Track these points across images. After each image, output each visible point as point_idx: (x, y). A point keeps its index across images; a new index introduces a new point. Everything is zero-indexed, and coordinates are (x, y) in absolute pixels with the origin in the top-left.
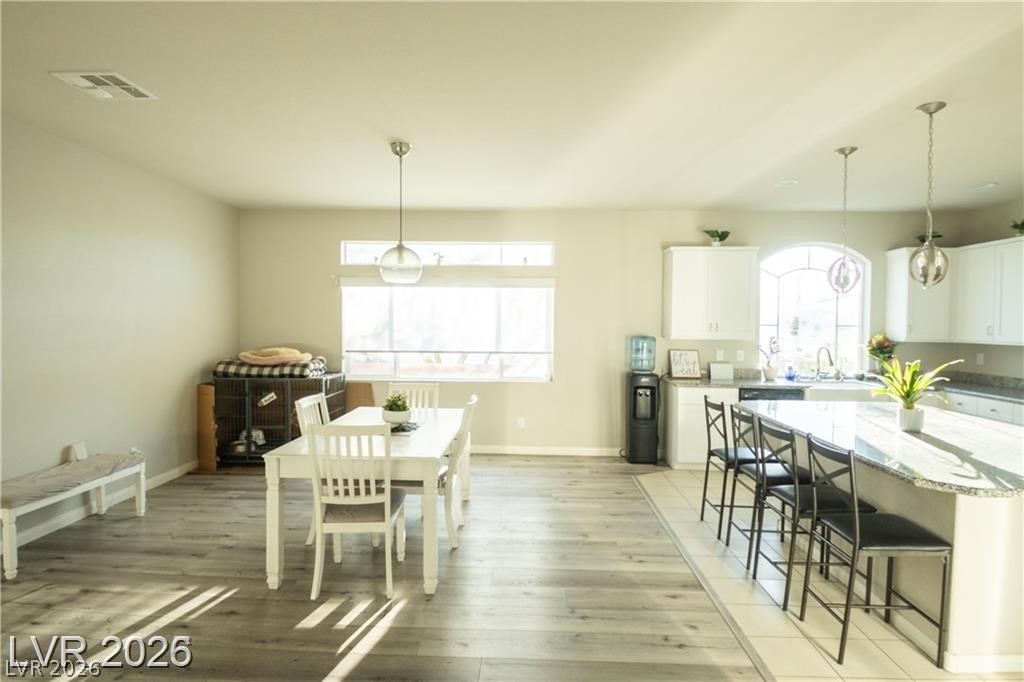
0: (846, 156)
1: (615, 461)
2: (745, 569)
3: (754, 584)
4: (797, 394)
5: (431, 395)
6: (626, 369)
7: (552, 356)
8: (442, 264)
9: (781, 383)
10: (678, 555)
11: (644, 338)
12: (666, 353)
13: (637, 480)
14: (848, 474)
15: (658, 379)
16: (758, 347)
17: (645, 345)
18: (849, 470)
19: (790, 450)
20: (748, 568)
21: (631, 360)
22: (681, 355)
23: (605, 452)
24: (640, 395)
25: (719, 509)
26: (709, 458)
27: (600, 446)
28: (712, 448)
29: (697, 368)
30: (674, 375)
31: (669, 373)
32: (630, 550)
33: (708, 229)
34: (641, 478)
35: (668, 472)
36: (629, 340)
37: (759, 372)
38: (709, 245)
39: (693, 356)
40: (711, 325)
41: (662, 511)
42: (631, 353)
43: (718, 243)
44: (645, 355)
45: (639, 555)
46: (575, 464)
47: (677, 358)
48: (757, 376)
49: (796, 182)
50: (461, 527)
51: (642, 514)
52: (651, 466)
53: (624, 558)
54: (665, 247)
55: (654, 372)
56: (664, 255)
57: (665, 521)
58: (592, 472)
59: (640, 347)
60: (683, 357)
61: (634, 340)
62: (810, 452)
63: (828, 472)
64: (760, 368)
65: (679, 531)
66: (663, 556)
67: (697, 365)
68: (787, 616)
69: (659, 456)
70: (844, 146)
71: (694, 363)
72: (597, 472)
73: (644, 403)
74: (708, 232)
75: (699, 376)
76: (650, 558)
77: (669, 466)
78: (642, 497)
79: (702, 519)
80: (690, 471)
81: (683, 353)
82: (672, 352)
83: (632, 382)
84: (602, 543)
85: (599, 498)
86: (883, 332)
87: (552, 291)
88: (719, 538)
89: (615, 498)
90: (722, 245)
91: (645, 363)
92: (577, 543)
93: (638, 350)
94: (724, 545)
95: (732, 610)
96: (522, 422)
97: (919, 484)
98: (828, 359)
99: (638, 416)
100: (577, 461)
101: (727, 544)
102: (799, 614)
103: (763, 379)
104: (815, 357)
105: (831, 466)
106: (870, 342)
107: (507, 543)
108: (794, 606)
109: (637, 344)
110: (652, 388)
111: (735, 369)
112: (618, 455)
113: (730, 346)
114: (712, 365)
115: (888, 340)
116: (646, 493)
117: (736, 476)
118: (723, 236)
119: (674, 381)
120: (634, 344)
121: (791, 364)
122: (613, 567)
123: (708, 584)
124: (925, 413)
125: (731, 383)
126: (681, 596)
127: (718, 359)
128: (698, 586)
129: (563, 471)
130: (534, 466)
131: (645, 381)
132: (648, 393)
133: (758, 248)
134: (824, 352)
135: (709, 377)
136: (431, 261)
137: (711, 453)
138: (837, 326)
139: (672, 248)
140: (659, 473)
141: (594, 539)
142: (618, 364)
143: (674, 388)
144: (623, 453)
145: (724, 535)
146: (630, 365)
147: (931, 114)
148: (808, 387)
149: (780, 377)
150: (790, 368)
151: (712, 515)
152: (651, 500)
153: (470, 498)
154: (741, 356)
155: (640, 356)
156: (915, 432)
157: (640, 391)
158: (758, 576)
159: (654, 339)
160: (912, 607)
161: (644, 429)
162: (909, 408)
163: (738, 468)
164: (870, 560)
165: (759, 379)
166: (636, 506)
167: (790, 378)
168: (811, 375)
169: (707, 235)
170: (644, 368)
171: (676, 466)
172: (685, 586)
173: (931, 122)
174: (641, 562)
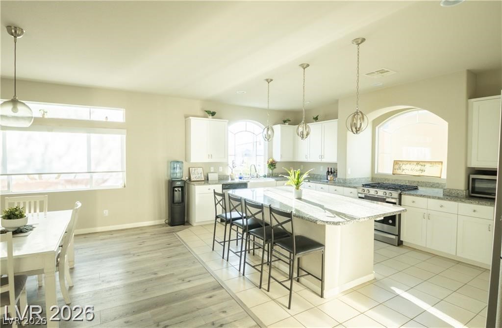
0: (269, 83)
1: (163, 226)
2: (238, 272)
3: (244, 278)
4: (244, 185)
5: (42, 203)
6: (168, 178)
7: (125, 173)
8: (46, 117)
9: (237, 181)
10: (207, 272)
11: (178, 162)
12: (188, 170)
13: (177, 235)
14: (291, 222)
15: (184, 182)
16: (228, 165)
17: (178, 165)
18: (291, 220)
19: (261, 213)
20: (240, 271)
21: (171, 174)
22: (195, 170)
23: (157, 222)
24: (176, 191)
25: (223, 244)
26: (216, 220)
27: (155, 219)
28: (217, 215)
29: (203, 176)
30: (193, 179)
31: (190, 179)
32: (183, 276)
33: (207, 110)
34: (179, 233)
35: (191, 228)
36: (169, 163)
37: (228, 176)
38: (207, 117)
39: (200, 170)
40: (209, 155)
41: (194, 250)
42: (171, 170)
43: (211, 117)
44: (178, 171)
45: (189, 277)
46: (141, 232)
47: (193, 171)
48: (227, 178)
49: (245, 92)
50: (71, 288)
51: (184, 254)
52: (182, 226)
53: (180, 281)
54: (186, 117)
55: (183, 179)
56: (185, 121)
57: (196, 255)
58: (151, 235)
59: (176, 166)
60: (196, 171)
61: (172, 163)
62: (271, 213)
63: (280, 222)
64: (229, 174)
65: (204, 258)
66: (200, 275)
67: (202, 174)
68: (262, 291)
69: (186, 220)
70: (267, 78)
71: (201, 173)
72: (155, 234)
73: (177, 195)
74: (206, 111)
75: (203, 179)
76: (193, 278)
77: (191, 225)
78: (182, 244)
79: (213, 250)
80: (201, 226)
81: (196, 169)
82: (191, 169)
83: (171, 186)
84: (166, 275)
85: (159, 249)
86: (272, 158)
87: (125, 136)
88: (223, 258)
89: (168, 247)
90: (213, 118)
91: (179, 175)
92: (151, 280)
93: (175, 168)
94: (226, 261)
95: (239, 295)
96: (106, 212)
97: (319, 223)
98: (254, 169)
99: (175, 202)
100: (141, 230)
101: (228, 261)
102: (267, 289)
103: (230, 179)
104: (250, 168)
105: (282, 219)
106: (268, 162)
107: (107, 291)
108: (265, 286)
109: (174, 165)
110: (182, 188)
111: (219, 175)
112: (164, 223)
113: (216, 165)
114: (209, 174)
115: (274, 161)
116: (183, 241)
117: (231, 227)
118: (213, 114)
119: (193, 183)
120: (172, 165)
121: (241, 172)
122: (176, 289)
123: (224, 284)
124: (303, 191)
125: (217, 182)
126: (214, 295)
127: (212, 171)
128: (220, 287)
129: (136, 237)
130: (116, 237)
131: (178, 184)
132: (180, 190)
133: (227, 121)
134: (253, 167)
135: (208, 180)
136: (38, 115)
137: (217, 217)
138: (256, 155)
139: (191, 118)
140: (187, 229)
141: (161, 274)
142: (164, 175)
143: (193, 186)
144: (167, 221)
145: (226, 256)
146: (170, 176)
147: (304, 68)
148: (249, 182)
149: (237, 178)
150: (241, 174)
151: (219, 247)
152: (187, 245)
153: (75, 266)
154: (221, 169)
155: (175, 171)
156: (300, 199)
157: (176, 189)
158: (245, 274)
159: (182, 163)
160: (309, 274)
161: (177, 208)
162: (297, 189)
163: (232, 223)
164: (299, 259)
165: (228, 179)
166: (180, 250)
167: (241, 178)
168: (247, 176)
169: (206, 113)
170: (178, 177)
171: (194, 224)
172: (214, 289)
173: (304, 72)
174: (189, 281)
